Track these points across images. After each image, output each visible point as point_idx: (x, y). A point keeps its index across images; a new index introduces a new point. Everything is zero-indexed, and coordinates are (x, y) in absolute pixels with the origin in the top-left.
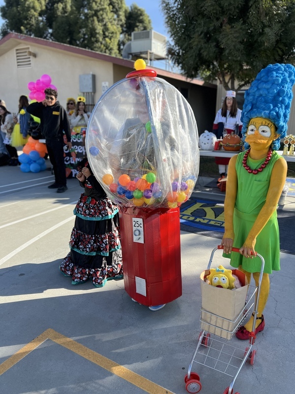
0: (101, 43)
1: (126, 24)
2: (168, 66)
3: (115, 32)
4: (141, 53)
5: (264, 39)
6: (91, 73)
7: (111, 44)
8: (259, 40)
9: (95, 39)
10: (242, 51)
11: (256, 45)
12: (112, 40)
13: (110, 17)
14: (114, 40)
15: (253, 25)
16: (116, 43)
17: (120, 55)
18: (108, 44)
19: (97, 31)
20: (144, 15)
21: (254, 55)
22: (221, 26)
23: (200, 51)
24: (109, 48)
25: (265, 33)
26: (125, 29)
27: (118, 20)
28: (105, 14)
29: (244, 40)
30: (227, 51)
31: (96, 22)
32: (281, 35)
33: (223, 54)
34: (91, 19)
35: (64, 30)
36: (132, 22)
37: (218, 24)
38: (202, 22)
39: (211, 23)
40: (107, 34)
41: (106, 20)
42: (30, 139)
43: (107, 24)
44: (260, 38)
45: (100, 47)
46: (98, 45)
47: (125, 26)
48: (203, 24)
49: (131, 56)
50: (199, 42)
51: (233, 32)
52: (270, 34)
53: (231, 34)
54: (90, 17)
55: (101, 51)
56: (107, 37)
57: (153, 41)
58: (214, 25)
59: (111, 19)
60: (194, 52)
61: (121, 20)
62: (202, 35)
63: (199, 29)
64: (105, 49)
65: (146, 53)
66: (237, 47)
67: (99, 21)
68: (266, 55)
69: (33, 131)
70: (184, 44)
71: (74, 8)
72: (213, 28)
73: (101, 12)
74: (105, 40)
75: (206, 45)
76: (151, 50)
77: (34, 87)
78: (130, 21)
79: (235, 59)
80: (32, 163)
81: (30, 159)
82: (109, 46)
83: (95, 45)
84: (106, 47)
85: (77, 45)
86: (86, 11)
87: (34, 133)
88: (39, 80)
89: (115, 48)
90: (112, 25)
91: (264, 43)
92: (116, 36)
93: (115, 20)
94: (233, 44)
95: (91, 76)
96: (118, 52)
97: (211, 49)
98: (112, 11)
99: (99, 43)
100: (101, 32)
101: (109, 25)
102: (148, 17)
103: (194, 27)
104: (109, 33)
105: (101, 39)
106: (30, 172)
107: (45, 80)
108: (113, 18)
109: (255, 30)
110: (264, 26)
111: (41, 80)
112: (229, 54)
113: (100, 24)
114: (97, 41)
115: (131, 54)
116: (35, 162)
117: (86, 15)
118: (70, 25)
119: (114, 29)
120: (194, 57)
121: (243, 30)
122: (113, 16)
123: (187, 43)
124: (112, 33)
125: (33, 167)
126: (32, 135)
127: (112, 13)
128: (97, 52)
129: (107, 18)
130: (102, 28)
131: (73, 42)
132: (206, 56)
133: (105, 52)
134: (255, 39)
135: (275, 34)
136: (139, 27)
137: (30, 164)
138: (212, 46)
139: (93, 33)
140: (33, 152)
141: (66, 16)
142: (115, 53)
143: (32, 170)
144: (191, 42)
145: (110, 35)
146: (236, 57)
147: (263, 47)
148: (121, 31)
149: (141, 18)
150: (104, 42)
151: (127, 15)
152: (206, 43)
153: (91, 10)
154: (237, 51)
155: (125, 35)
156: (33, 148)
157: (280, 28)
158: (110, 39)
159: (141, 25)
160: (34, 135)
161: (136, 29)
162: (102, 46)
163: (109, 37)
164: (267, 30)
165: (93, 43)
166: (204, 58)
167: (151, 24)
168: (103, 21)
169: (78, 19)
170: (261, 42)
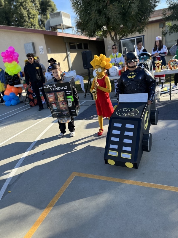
0: (28, 22)
1: (40, 8)
2: (73, 32)
3: (35, 14)
4: (57, 26)
5: (131, 10)
6: (31, 42)
7: (34, 22)
8: (129, 11)
9: (23, 20)
10: (120, 18)
11: (127, 14)
12: (34, 19)
13: (30, 6)
14: (35, 20)
15: (124, 3)
16: (37, 21)
17: (40, 28)
18: (32, 22)
19: (24, 15)
20: (51, 2)
21: (127, 20)
22: (106, 6)
23: (96, 21)
24: (33, 25)
25: (132, 7)
26: (40, 12)
27: (36, 7)
28: (27, 4)
29: (120, 12)
30: (112, 20)
31: (22, 10)
32: (140, 7)
33: (110, 21)
34: (19, 8)
35: (3, 17)
36: (44, 7)
37: (105, 4)
38: (95, 4)
39: (100, 4)
40: (30, 16)
41: (28, 8)
42: (8, 86)
43: (29, 10)
44: (129, 10)
45: (28, 25)
46: (26, 23)
47: (40, 10)
48: (96, 5)
49: (51, 28)
50: (96, 16)
51: (114, 8)
52: (134, 7)
53: (113, 9)
54: (18, 7)
55: (29, 27)
56: (31, 18)
57: (63, 18)
58: (103, 6)
59: (31, 6)
60: (93, 22)
61: (37, 7)
62: (96, 12)
63: (94, 9)
64: (31, 26)
65: (60, 25)
66: (117, 16)
67: (24, 9)
68: (133, 18)
69: (9, 81)
70: (86, 18)
71: (7, 3)
72: (102, 7)
73: (24, 3)
74: (30, 20)
75: (100, 17)
76: (62, 23)
77: (5, 55)
78: (43, 7)
79: (117, 23)
80: (12, 100)
81: (10, 98)
82: (33, 24)
83: (24, 24)
84: (31, 24)
85: (13, 25)
86: (15, 4)
87: (10, 82)
88: (7, 50)
89: (37, 24)
90: (32, 10)
91: (132, 12)
92: (36, 17)
93: (33, 7)
94: (115, 15)
95: (31, 44)
96: (39, 26)
97: (103, 19)
98: (31, 2)
99: (27, 22)
100: (27, 16)
101: (31, 11)
102: (53, 2)
103: (91, 7)
104: (32, 15)
105: (27, 20)
106: (12, 105)
107: (11, 50)
108: (32, 6)
109: (126, 5)
110: (131, 3)
111: (8, 50)
112: (114, 20)
113: (25, 10)
114: (25, 21)
115: (51, 27)
116: (13, 99)
117: (15, 6)
118: (6, 13)
119: (34, 12)
120: (94, 25)
121: (119, 6)
122: (32, 5)
123: (88, 17)
124: (34, 15)
125: (13, 102)
126: (9, 83)
127: (31, 3)
128: (26, 28)
129: (29, 6)
130: (27, 13)
131: (10, 24)
132: (101, 23)
133: (31, 27)
134: (126, 11)
135: (137, 6)
136: (49, 9)
137: (11, 101)
138: (103, 17)
139: (21, 16)
140: (11, 94)
141: (3, 8)
142: (37, 27)
143: (12, 104)
144: (90, 16)
145: (33, 16)
146: (117, 22)
147: (131, 15)
148: (39, 13)
149: (49, 3)
150: (29, 21)
151: (41, 3)
152: (99, 16)
153: (18, 3)
154: (118, 19)
155: (41, 15)
156: (11, 91)
157: (139, 3)
158: (33, 19)
159: (50, 8)
160: (10, 83)
161: (47, 11)
162: (29, 24)
163: (32, 18)
164: (132, 5)
165: (23, 23)
166: (100, 25)
167: (56, 7)
168: (27, 9)
169: (11, 9)
170: (130, 12)
